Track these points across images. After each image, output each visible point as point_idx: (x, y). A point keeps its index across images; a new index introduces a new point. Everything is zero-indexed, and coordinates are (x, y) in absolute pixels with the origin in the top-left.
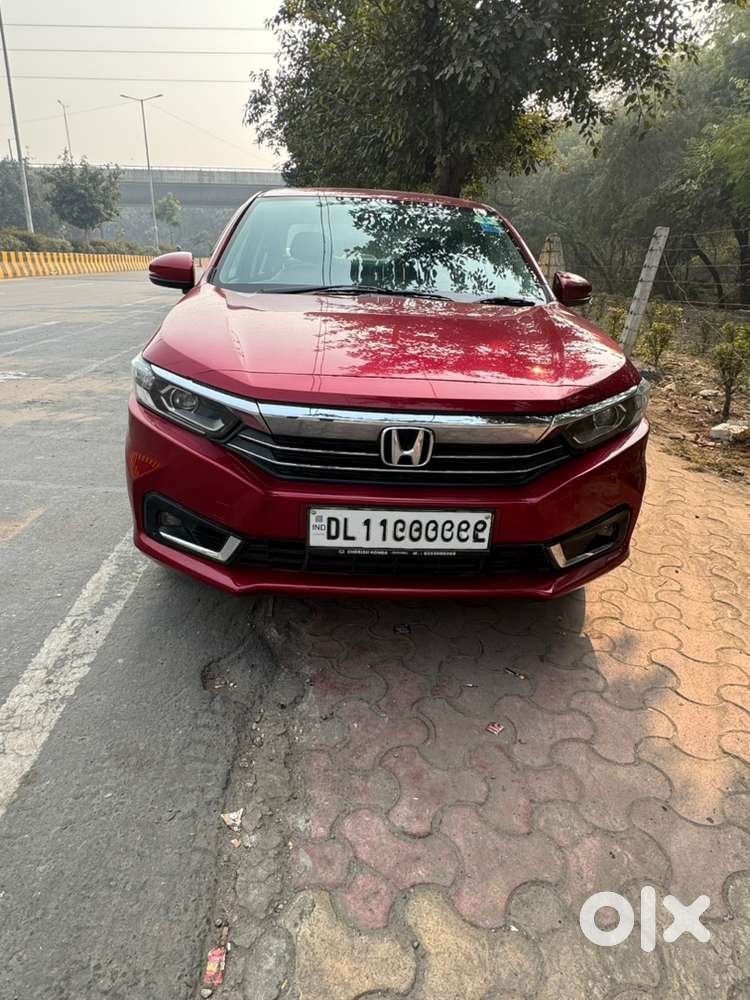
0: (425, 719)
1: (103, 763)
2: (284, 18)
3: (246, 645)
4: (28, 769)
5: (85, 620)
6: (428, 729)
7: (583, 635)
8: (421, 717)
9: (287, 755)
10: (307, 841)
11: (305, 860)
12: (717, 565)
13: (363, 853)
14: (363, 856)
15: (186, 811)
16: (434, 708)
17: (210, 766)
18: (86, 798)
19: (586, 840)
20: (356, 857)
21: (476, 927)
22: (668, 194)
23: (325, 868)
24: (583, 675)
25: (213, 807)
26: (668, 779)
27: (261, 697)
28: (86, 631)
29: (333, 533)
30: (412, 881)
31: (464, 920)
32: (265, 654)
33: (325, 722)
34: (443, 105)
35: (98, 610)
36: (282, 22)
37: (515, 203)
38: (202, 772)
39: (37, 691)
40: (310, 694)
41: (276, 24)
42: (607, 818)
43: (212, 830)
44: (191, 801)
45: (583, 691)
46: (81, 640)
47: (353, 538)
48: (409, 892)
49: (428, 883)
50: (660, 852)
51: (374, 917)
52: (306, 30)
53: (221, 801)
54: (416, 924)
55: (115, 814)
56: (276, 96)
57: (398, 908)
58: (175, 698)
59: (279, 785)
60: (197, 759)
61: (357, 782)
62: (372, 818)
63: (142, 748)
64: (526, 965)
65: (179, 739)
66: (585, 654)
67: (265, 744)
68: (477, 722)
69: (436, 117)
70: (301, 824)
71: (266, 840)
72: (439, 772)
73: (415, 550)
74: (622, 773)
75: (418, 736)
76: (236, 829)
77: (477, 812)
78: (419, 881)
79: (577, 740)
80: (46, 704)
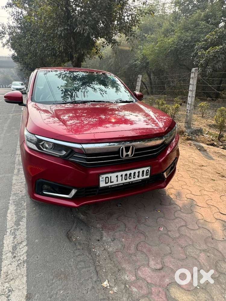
0: (141, 232)
1: (53, 281)
2: (9, 6)
3: (75, 222)
4: (26, 293)
5: (15, 229)
6: (144, 234)
7: (167, 195)
8: (139, 231)
9: (109, 256)
10: (132, 283)
11: (135, 290)
12: (186, 167)
13: (149, 281)
14: (150, 282)
15: (90, 287)
16: (142, 227)
17: (89, 269)
18: (54, 296)
19: (200, 254)
20: (148, 283)
21: (189, 291)
22: (132, 64)
23: (141, 290)
24: (173, 207)
25: (98, 283)
26: (208, 230)
27: (90, 239)
28: (18, 233)
29: (107, 182)
30: (167, 284)
31: (186, 290)
32: (83, 224)
33: (113, 242)
34: (74, 39)
35: (17, 223)
36: (8, 8)
37: (88, 67)
38: (87, 272)
39: (12, 262)
40: (104, 234)
41: (6, 8)
42: (201, 246)
43: (102, 291)
44: (90, 283)
45: (176, 211)
46: (18, 237)
47: (113, 182)
48: (167, 288)
49: (171, 283)
50: (218, 252)
51: (163, 299)
52: (17, 11)
53: (99, 279)
54: (175, 297)
55: (68, 298)
56: (8, 32)
57: (168, 294)
58: (64, 249)
59: (113, 268)
60: (83, 268)
61: (134, 258)
62: (145, 268)
63: (63, 270)
64: (207, 297)
65: (73, 263)
66: (171, 200)
67: (100, 255)
68: (155, 228)
69: (72, 42)
70: (127, 278)
71: (120, 288)
72: (155, 247)
73: (130, 182)
74: (198, 232)
75: (142, 237)
76: (108, 287)
77: (171, 256)
78: (168, 283)
79: (182, 226)
80: (18, 266)
